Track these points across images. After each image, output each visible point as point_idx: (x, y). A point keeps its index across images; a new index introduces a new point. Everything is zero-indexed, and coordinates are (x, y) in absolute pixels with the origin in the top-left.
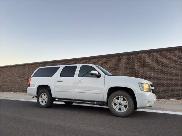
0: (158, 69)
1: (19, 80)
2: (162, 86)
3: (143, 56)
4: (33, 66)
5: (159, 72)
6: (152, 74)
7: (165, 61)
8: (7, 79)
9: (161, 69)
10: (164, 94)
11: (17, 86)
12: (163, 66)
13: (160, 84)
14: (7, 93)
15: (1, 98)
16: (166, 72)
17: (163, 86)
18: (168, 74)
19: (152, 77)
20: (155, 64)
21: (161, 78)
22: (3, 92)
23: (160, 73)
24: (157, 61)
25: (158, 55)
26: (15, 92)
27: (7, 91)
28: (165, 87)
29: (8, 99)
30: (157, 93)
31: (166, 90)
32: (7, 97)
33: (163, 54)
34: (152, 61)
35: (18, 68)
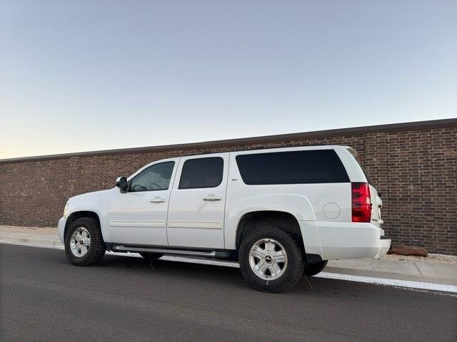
0: (427, 174)
1: (52, 195)
2: (436, 218)
3: (387, 140)
4: (91, 161)
5: (429, 181)
6: (411, 187)
7: (446, 154)
8: (22, 193)
9: (436, 175)
10: (441, 241)
11: (48, 210)
12: (442, 166)
13: (432, 215)
14: (20, 229)
15: (2, 241)
16: (450, 184)
17: (439, 218)
18: (453, 187)
19: (409, 196)
20: (420, 161)
21: (435, 199)
22: (11, 225)
23: (433, 184)
24: (425, 153)
25: (428, 137)
26: (41, 226)
27: (20, 224)
28: (446, 222)
29: (29, 244)
30: (425, 237)
31: (448, 231)
32: (25, 241)
33: (441, 136)
34: (410, 153)
35: (50, 164)
